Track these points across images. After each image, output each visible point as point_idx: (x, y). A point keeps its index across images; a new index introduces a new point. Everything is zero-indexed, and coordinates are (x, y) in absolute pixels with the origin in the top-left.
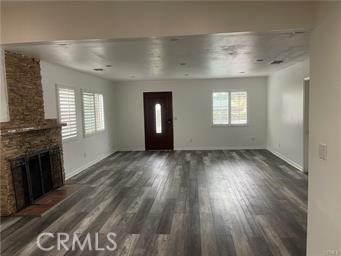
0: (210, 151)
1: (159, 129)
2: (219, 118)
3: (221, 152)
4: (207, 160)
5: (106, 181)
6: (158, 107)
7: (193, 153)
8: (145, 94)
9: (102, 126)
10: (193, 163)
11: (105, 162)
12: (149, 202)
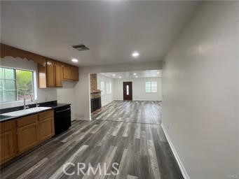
0: (144, 101)
1: (128, 94)
2: (148, 90)
4: (143, 103)
5: (112, 107)
7: (139, 101)
9: (110, 92)
10: (138, 104)
11: (112, 103)
12: (124, 112)
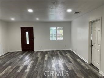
0: (49, 51)
3: (53, 51)
6: (27, 33)
8: (21, 27)
